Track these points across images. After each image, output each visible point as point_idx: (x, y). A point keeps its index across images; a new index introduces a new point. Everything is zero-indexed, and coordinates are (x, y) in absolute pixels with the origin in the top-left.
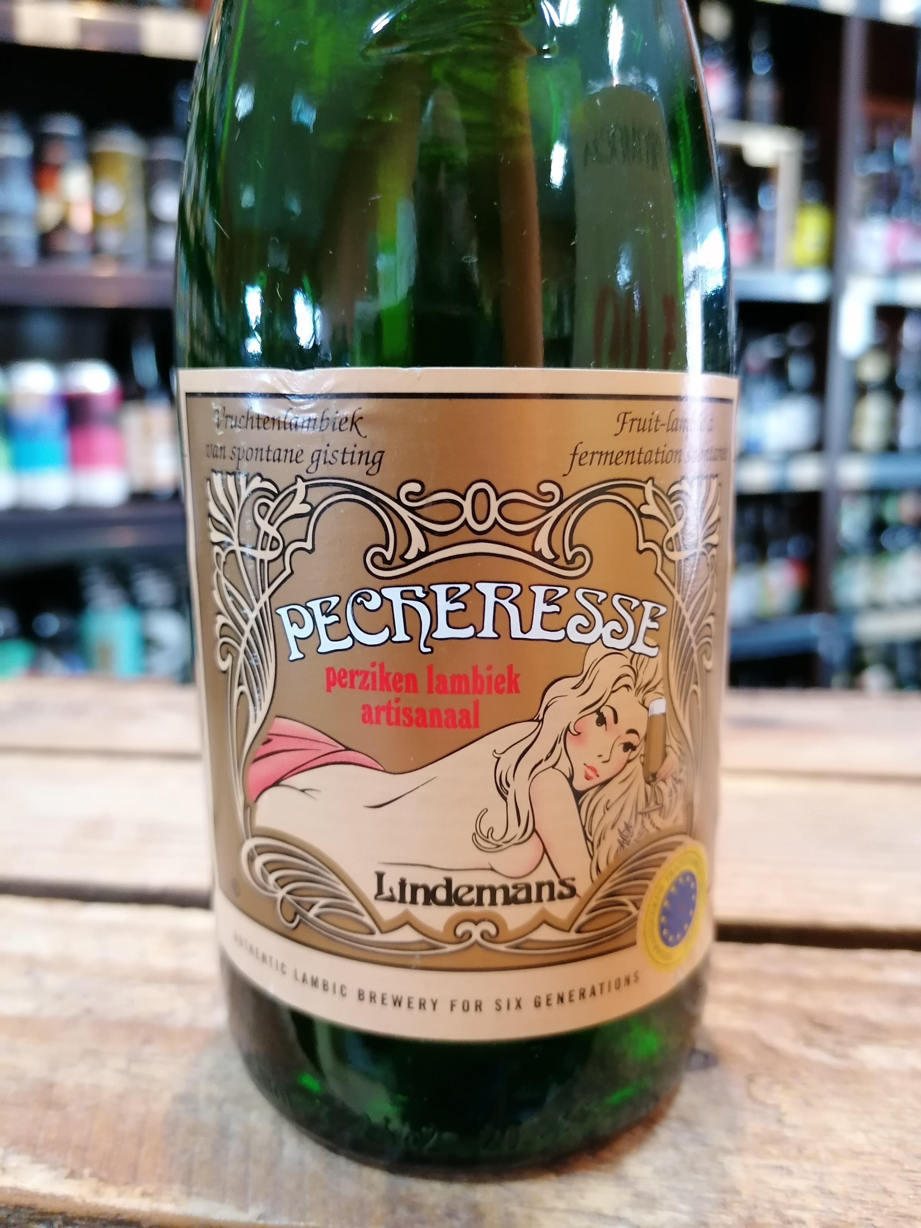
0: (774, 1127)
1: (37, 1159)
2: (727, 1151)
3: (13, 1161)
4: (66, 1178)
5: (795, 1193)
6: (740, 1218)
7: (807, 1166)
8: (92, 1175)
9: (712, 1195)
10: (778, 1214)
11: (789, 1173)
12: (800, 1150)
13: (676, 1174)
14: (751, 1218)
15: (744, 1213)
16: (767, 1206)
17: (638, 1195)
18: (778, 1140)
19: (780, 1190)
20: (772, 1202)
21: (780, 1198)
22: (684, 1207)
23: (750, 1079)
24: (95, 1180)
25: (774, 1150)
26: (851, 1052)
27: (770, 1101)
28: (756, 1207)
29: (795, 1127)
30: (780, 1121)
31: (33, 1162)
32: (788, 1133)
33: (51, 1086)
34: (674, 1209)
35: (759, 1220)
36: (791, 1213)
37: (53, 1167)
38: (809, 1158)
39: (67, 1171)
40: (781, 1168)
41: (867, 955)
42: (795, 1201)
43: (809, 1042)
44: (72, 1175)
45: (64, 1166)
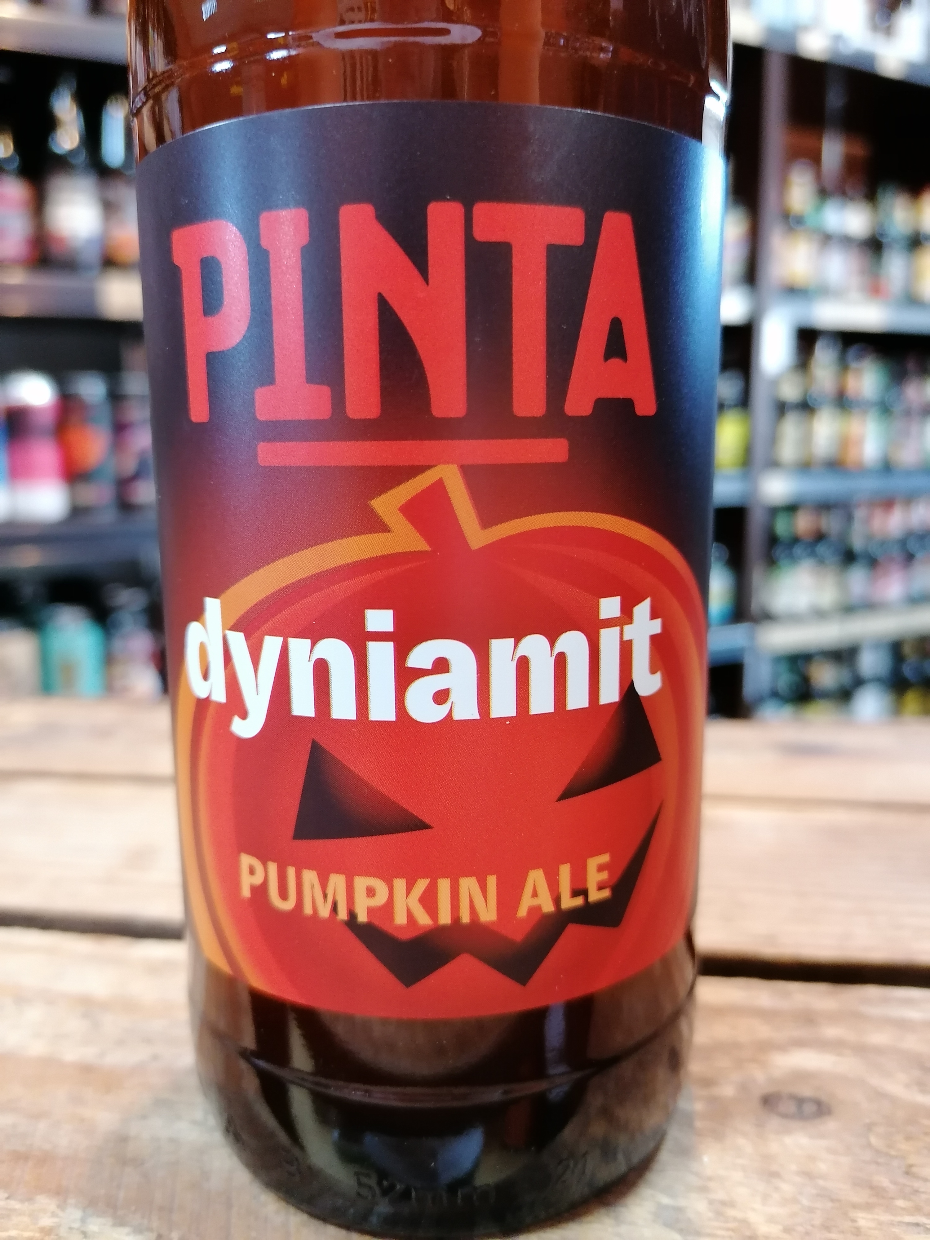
0: (903, 1180)
1: (120, 1222)
2: (857, 1207)
3: (94, 1225)
23: (867, 1129)
25: (905, 1205)
29: (926, 1179)
31: (115, 1225)
32: (920, 1186)
33: (126, 1139)
43: (922, 1087)
45: (150, 1229)
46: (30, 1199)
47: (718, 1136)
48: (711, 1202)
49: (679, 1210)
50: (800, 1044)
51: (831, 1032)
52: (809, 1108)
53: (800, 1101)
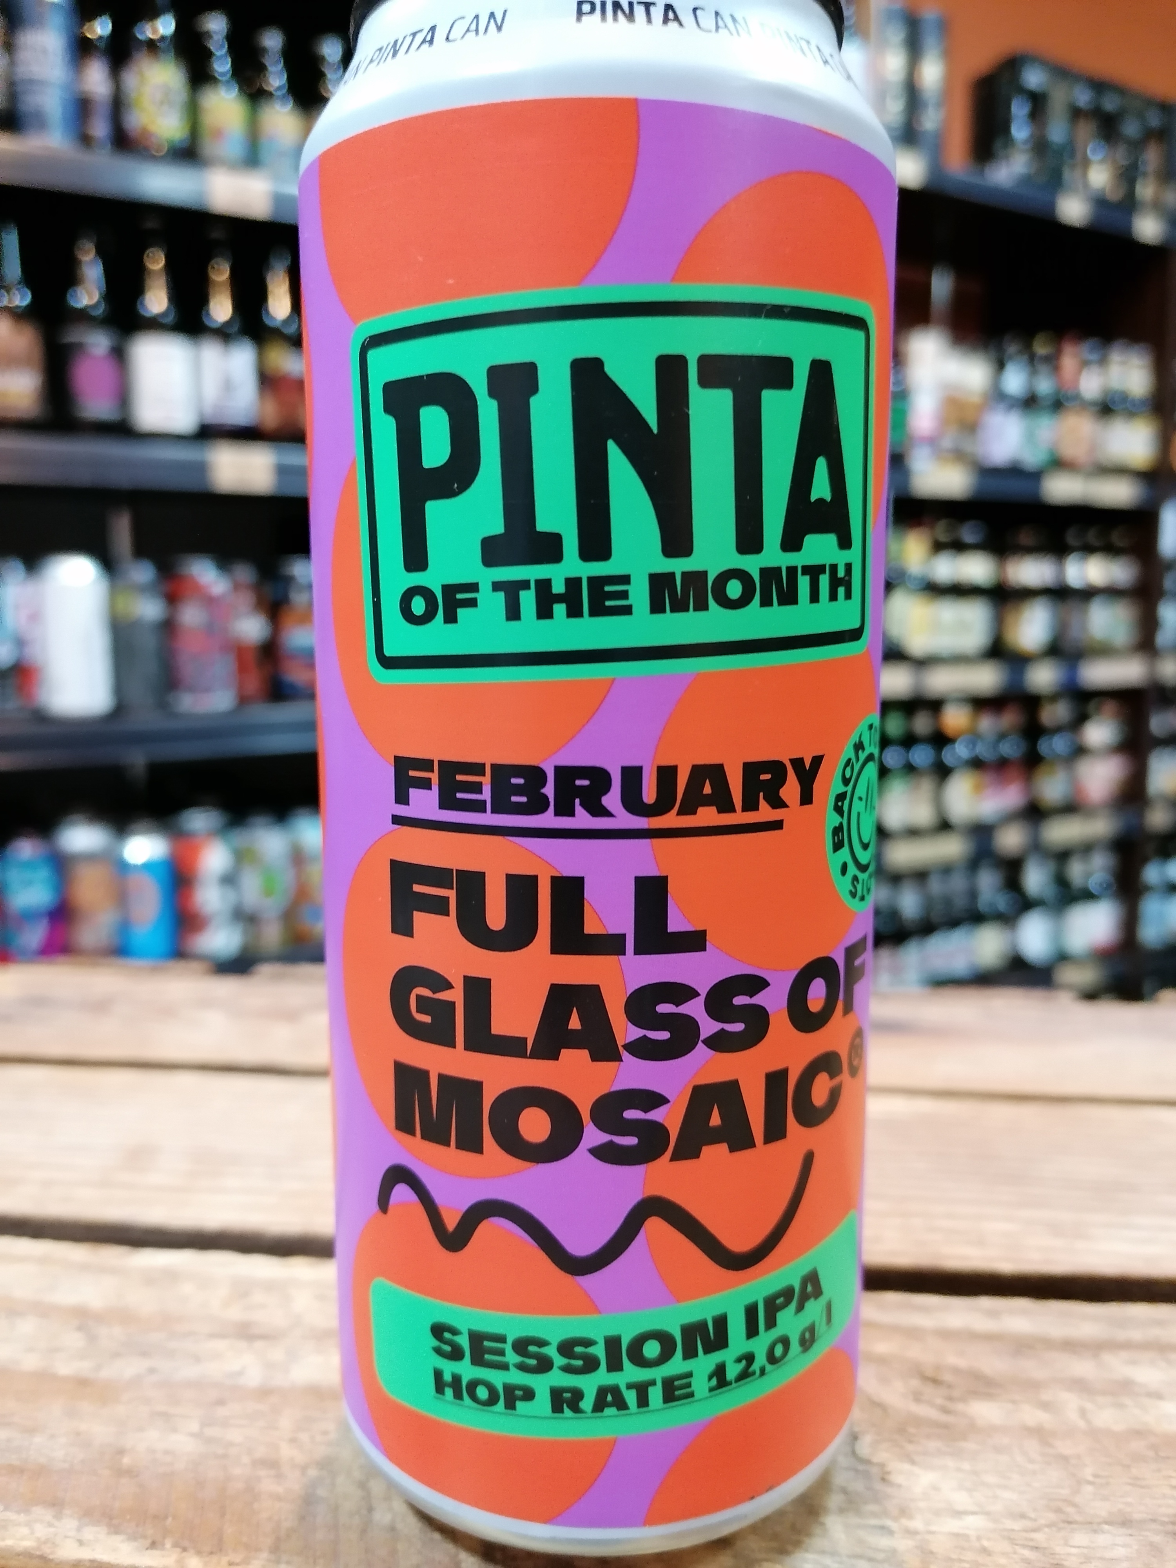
1: (115, 1529)
3: (89, 1533)
4: (147, 1549)
8: (175, 1545)
24: (179, 1550)
26: (960, 1407)
27: (875, 1460)
31: (108, 1533)
33: (121, 1452)
37: (133, 1537)
39: (148, 1542)
44: (153, 1545)
45: (144, 1537)
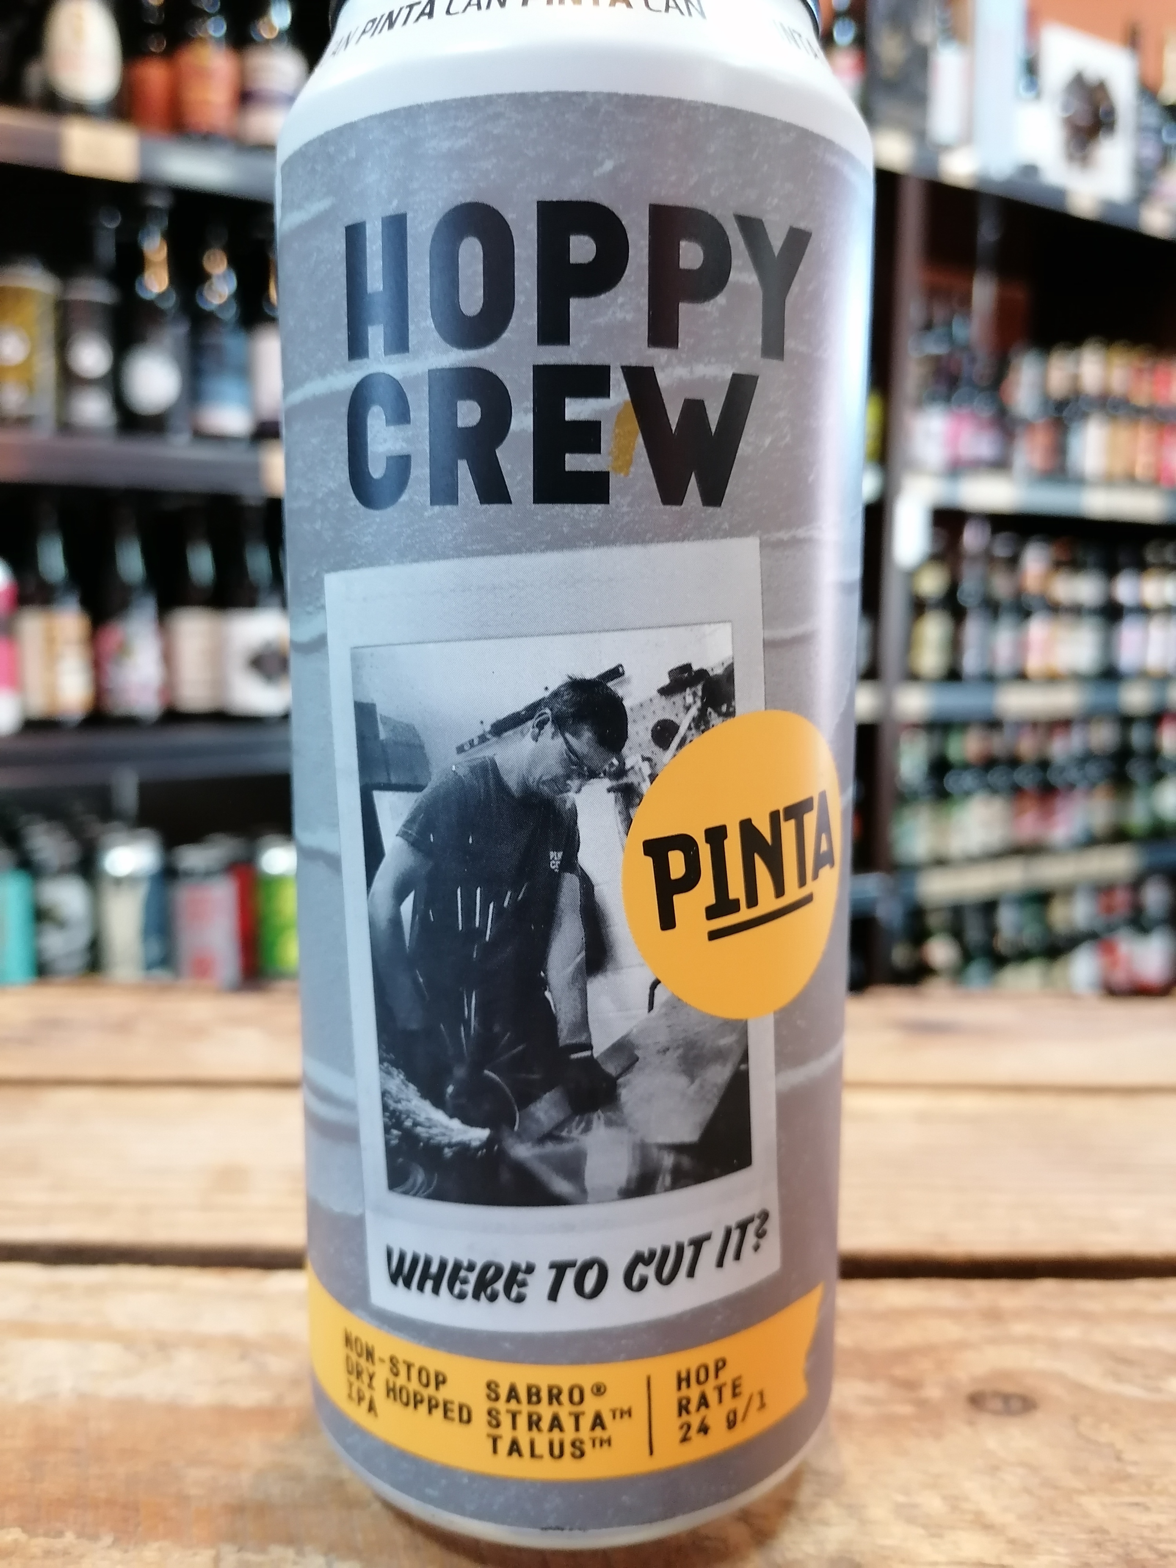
0: (1116, 1465)
2: (1080, 1492)
5: (1159, 1527)
6: (1118, 1556)
7: (1162, 1500)
9: (1083, 1536)
10: (1152, 1548)
11: (1147, 1509)
12: (1150, 1485)
13: (1040, 1519)
14: (1128, 1554)
15: (1120, 1551)
16: (1139, 1542)
17: (1012, 1542)
18: (1126, 1477)
19: (1144, 1527)
20: (1141, 1538)
21: (1147, 1533)
22: (1061, 1550)
23: (1075, 1419)
25: (1124, 1487)
27: (1103, 1440)
28: (1128, 1544)
29: (1135, 1463)
30: (1119, 1458)
32: (1132, 1470)
34: (1051, 1552)
35: (1137, 1556)
36: (1163, 1547)
38: (1161, 1493)
40: (1137, 1504)
41: (1144, 1285)
42: (1163, 1535)
43: (1118, 1378)
46: (262, 1549)
47: (938, 1436)
48: (945, 1498)
49: (915, 1506)
50: (993, 1341)
51: (1019, 1328)
52: (1016, 1405)
53: (1006, 1398)
